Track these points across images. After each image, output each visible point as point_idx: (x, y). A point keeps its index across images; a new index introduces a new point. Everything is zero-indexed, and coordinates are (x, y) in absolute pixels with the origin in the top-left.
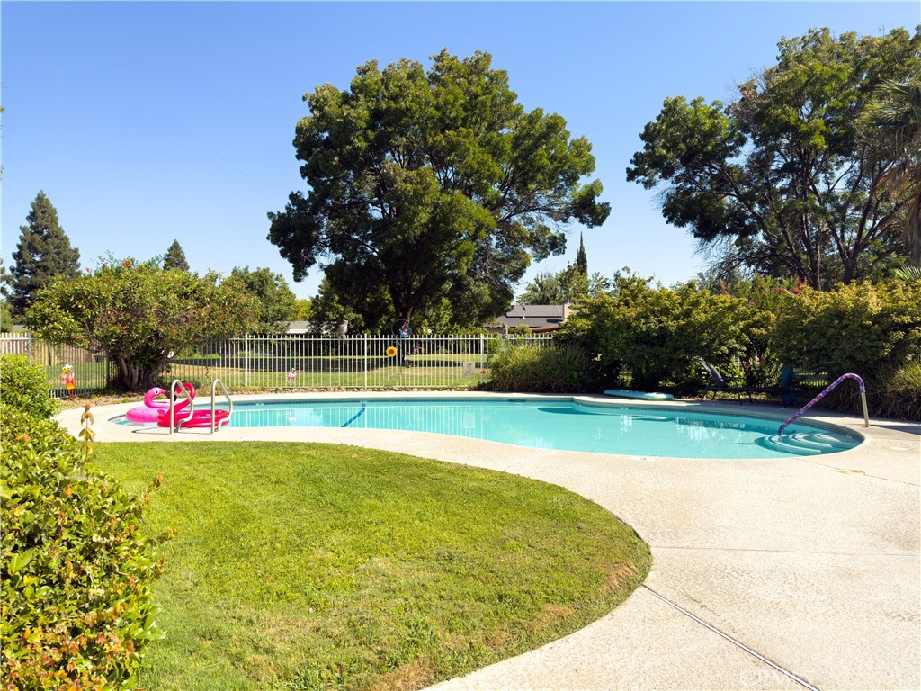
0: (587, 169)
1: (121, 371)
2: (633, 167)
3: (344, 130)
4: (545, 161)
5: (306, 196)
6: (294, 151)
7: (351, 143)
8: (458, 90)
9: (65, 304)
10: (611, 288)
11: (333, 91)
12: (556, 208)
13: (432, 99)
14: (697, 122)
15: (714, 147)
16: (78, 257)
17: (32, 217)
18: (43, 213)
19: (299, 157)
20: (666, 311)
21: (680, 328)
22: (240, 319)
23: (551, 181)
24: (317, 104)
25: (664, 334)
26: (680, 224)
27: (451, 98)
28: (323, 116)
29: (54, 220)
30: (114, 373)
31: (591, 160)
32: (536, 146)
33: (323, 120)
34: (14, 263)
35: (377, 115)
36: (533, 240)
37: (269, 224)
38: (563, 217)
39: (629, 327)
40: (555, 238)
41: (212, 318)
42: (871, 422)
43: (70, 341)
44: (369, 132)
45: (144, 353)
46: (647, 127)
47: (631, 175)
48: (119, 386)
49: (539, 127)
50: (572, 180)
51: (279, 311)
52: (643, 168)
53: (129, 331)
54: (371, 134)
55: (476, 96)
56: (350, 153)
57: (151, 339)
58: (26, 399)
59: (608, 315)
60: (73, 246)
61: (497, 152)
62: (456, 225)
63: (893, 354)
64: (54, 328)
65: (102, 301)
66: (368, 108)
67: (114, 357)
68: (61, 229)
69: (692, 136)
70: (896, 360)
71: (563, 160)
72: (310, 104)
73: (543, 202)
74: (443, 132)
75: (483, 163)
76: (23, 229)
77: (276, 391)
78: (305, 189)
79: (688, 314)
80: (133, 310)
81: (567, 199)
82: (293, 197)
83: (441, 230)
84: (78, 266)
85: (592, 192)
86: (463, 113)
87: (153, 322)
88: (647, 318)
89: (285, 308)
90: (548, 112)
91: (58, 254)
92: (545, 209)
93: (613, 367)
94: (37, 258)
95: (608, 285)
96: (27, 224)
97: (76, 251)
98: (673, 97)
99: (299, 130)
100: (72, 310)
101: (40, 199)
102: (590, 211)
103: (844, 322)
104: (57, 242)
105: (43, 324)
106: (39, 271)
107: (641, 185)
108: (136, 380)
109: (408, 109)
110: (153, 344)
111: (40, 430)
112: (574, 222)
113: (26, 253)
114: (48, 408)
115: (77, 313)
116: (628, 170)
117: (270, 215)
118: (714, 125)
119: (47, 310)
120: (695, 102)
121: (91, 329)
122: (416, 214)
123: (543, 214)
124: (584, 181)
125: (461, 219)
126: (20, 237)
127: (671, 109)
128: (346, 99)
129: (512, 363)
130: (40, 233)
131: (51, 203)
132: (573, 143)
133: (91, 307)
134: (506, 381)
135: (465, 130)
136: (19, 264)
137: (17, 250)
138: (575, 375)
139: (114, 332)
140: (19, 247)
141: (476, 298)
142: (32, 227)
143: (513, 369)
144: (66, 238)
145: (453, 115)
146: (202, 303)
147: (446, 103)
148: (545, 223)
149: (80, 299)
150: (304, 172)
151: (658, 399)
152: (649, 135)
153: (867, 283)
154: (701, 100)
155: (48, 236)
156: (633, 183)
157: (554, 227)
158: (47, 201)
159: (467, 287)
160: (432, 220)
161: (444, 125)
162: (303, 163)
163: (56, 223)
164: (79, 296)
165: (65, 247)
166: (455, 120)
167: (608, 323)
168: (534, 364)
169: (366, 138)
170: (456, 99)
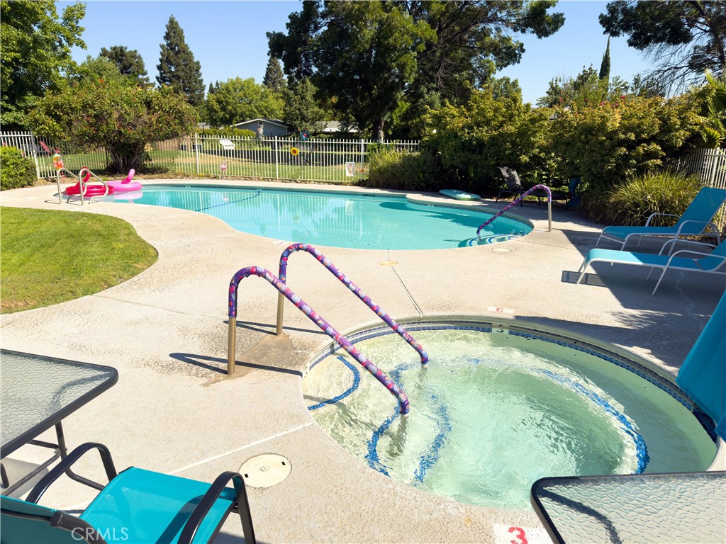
5: (299, 15)
9: (48, 112)
16: (199, 68)
17: (167, 37)
18: (174, 33)
29: (182, 39)
34: (158, 73)
40: (514, 47)
60: (195, 60)
63: (618, 166)
65: (75, 110)
68: (186, 45)
76: (162, 47)
82: (292, 17)
84: (200, 75)
91: (186, 65)
92: (502, 20)
94: (173, 69)
96: (165, 43)
97: (198, 63)
100: (53, 116)
101: (172, 21)
102: (543, 22)
104: (184, 56)
106: (174, 80)
108: (121, 165)
112: (530, 32)
113: (165, 66)
115: (58, 119)
117: (268, 34)
123: (502, 25)
126: (161, 53)
129: (381, 164)
130: (173, 49)
131: (179, 25)
133: (66, 114)
136: (161, 74)
137: (159, 63)
140: (161, 60)
142: (168, 45)
144: (191, 53)
155: (179, 52)
158: (177, 23)
160: (379, 33)
163: (183, 41)
165: (190, 60)
168: (394, 166)
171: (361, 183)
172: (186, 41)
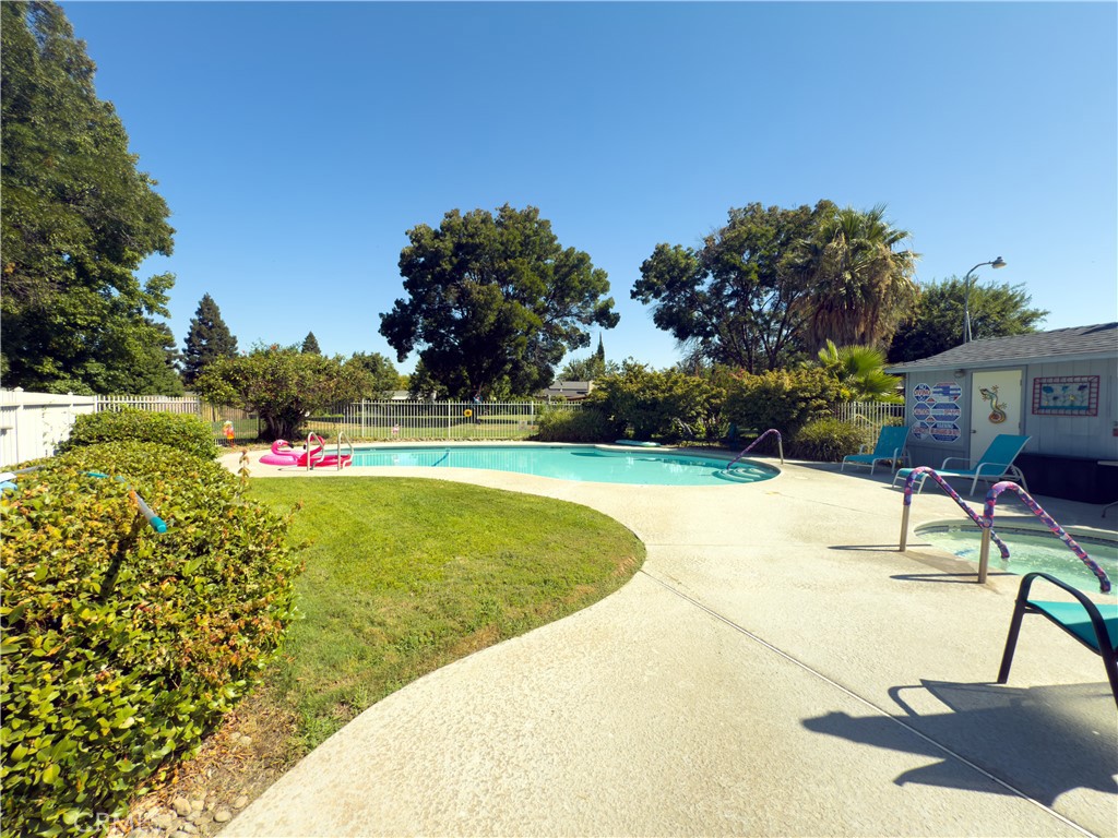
0: (605, 290)
1: (269, 426)
2: (635, 289)
3: (435, 257)
4: (577, 283)
5: (407, 302)
6: (399, 270)
7: (440, 266)
8: (516, 232)
9: (226, 377)
10: (621, 371)
11: (428, 229)
12: (584, 316)
13: (498, 237)
14: (677, 261)
15: (688, 279)
16: (236, 342)
17: (200, 312)
18: (208, 309)
19: (402, 275)
20: (656, 387)
21: (666, 398)
22: (358, 389)
23: (581, 297)
24: (416, 237)
25: (655, 402)
26: (665, 328)
27: (511, 237)
28: (420, 246)
29: (217, 315)
30: (264, 427)
31: (608, 284)
32: (569, 273)
33: (420, 249)
34: (186, 346)
35: (459, 247)
36: (568, 337)
37: (380, 321)
38: (589, 321)
39: (632, 397)
40: (582, 336)
41: (337, 388)
42: (785, 461)
43: (230, 404)
44: (453, 258)
45: (287, 413)
46: (644, 263)
47: (634, 295)
48: (267, 437)
49: (572, 260)
50: (594, 297)
51: (386, 384)
52: (642, 290)
53: (276, 396)
54: (455, 260)
55: (529, 236)
56: (439, 272)
57: (292, 403)
58: (196, 446)
59: (619, 389)
60: (232, 334)
61: (543, 276)
62: (514, 325)
63: (798, 417)
64: (217, 394)
65: (255, 375)
66: (453, 242)
67: (264, 415)
68: (222, 322)
69: (673, 270)
70: (800, 421)
71: (589, 283)
72: (411, 238)
73: (575, 311)
74: (505, 260)
75: (533, 283)
76: (193, 321)
77: (385, 440)
78: (407, 297)
79: (671, 389)
80: (279, 382)
81: (591, 310)
82: (398, 303)
83: (503, 328)
84: (236, 349)
85: (608, 305)
86: (520, 248)
87: (294, 391)
88: (644, 391)
89: (391, 382)
90: (579, 250)
91: (220, 340)
92: (576, 315)
93: (621, 425)
94: (204, 342)
95: (618, 369)
96: (196, 318)
97: (234, 338)
98: (662, 243)
99: (403, 256)
100: (231, 381)
101: (206, 299)
102: (607, 318)
103: (769, 396)
104: (219, 331)
105: (209, 391)
106: (205, 352)
107: (640, 302)
108: (281, 432)
109: (481, 244)
110: (294, 406)
111: (208, 469)
112: (596, 325)
113: (195, 339)
114: (213, 453)
115: (235, 383)
116: (632, 291)
117: (381, 315)
118: (687, 264)
119: (212, 381)
120: (675, 248)
121: (247, 395)
122: (486, 316)
123: (575, 319)
124: (602, 298)
125: (517, 321)
126: (191, 327)
127: (660, 252)
128: (436, 235)
129: (553, 421)
130: (206, 324)
131: (215, 302)
132: (595, 272)
133: (246, 379)
134: (549, 433)
135: (521, 260)
136: (189, 347)
137: (188, 336)
138: (596, 430)
139: (264, 397)
140: (189, 334)
141: (528, 376)
142: (200, 320)
143: (553, 425)
144: (227, 328)
145: (513, 249)
146: (331, 377)
147: (508, 240)
148: (577, 326)
149: (238, 373)
150: (406, 285)
151: (651, 446)
152: (646, 268)
153: (784, 371)
154: (680, 246)
155: (211, 328)
156: (635, 300)
157: (582, 328)
158: (212, 301)
159: (522, 368)
160: (498, 320)
161: (506, 256)
162: (406, 279)
163: (219, 317)
164: (237, 371)
165: (226, 335)
166: (514, 252)
167: (619, 395)
168: (568, 422)
169: (451, 263)
170: (515, 238)
171: (531, 439)
172: (222, 317)
